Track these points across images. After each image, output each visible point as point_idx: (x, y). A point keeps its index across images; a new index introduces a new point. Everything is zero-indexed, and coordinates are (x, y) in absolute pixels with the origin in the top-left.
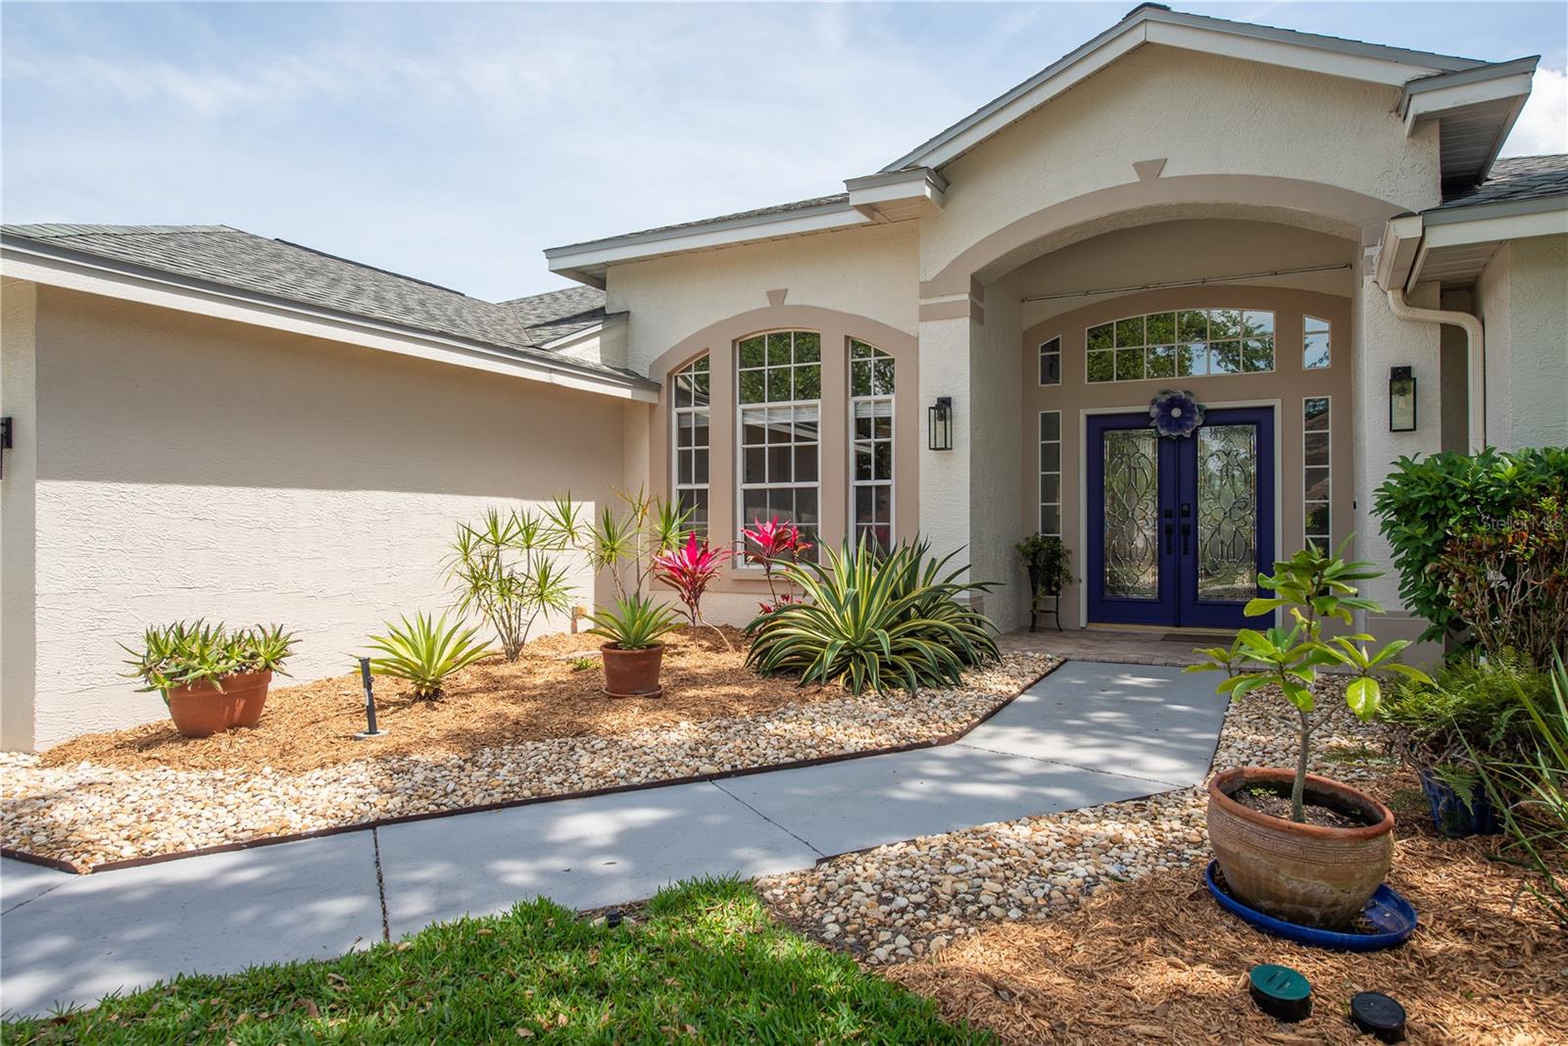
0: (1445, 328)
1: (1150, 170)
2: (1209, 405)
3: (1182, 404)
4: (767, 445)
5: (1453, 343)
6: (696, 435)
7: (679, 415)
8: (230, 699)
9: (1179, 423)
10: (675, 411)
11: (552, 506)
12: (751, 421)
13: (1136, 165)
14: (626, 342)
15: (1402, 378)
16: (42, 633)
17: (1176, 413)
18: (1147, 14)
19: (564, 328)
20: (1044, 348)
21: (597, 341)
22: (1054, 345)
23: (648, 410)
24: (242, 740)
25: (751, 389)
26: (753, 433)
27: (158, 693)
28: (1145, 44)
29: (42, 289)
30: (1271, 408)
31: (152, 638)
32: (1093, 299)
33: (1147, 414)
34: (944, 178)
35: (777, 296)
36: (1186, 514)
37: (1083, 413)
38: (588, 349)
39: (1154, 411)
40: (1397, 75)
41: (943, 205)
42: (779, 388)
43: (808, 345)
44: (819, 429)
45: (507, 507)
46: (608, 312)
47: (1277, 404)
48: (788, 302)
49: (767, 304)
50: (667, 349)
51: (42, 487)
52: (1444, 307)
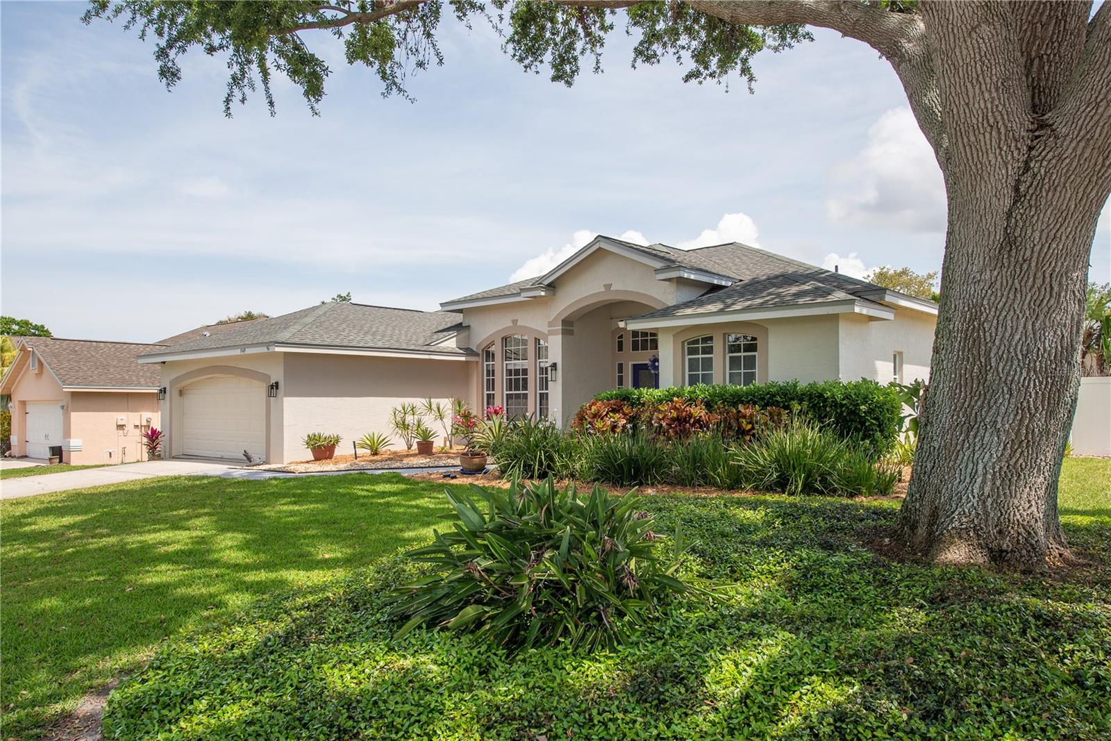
4: (513, 377)
6: (491, 372)
7: (487, 365)
8: (326, 451)
9: (657, 368)
10: (485, 363)
11: (423, 401)
12: (508, 368)
13: (604, 286)
14: (469, 337)
16: (285, 435)
17: (656, 364)
18: (599, 239)
19: (441, 335)
20: (619, 338)
21: (455, 339)
22: (621, 337)
23: (476, 364)
24: (328, 461)
25: (507, 355)
26: (508, 373)
27: (309, 450)
28: (600, 248)
29: (285, 353)
31: (309, 436)
33: (648, 364)
34: (552, 287)
35: (514, 321)
37: (631, 363)
38: (451, 343)
39: (650, 363)
41: (554, 295)
42: (517, 356)
44: (529, 372)
45: (408, 401)
46: (464, 325)
48: (517, 324)
50: (481, 341)
51: (285, 399)
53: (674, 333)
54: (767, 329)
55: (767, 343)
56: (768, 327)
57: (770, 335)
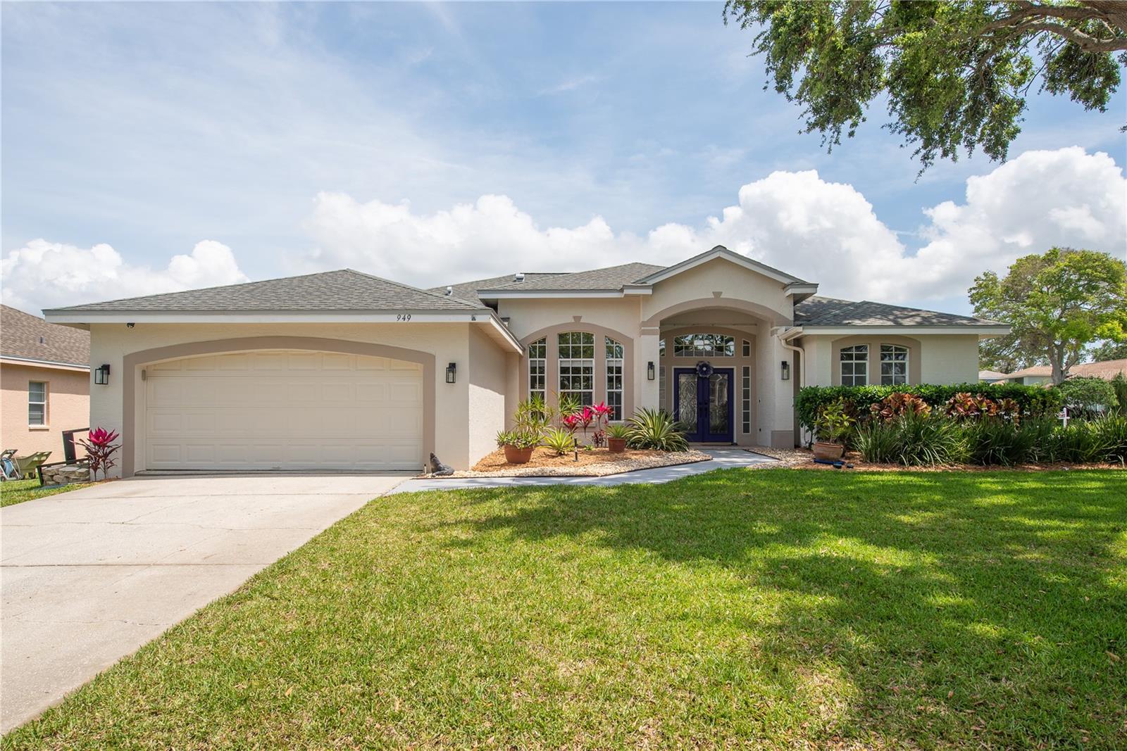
0: (794, 351)
1: (717, 294)
2: (715, 367)
3: (705, 365)
4: (571, 375)
5: (797, 355)
6: (539, 370)
7: (531, 361)
9: (705, 373)
10: (529, 359)
12: (565, 365)
13: (713, 293)
15: (784, 364)
17: (705, 369)
18: (719, 249)
23: (518, 358)
25: (564, 353)
26: (564, 370)
28: (719, 257)
30: (733, 369)
32: (676, 327)
33: (695, 369)
35: (577, 318)
36: (706, 404)
37: (673, 367)
39: (698, 368)
40: (786, 281)
41: (660, 295)
42: (576, 353)
43: (588, 337)
44: (594, 371)
47: (735, 368)
48: (582, 321)
49: (573, 321)
50: (527, 335)
52: (794, 346)
53: (833, 340)
54: (920, 343)
55: (920, 353)
56: (921, 341)
57: (922, 347)
